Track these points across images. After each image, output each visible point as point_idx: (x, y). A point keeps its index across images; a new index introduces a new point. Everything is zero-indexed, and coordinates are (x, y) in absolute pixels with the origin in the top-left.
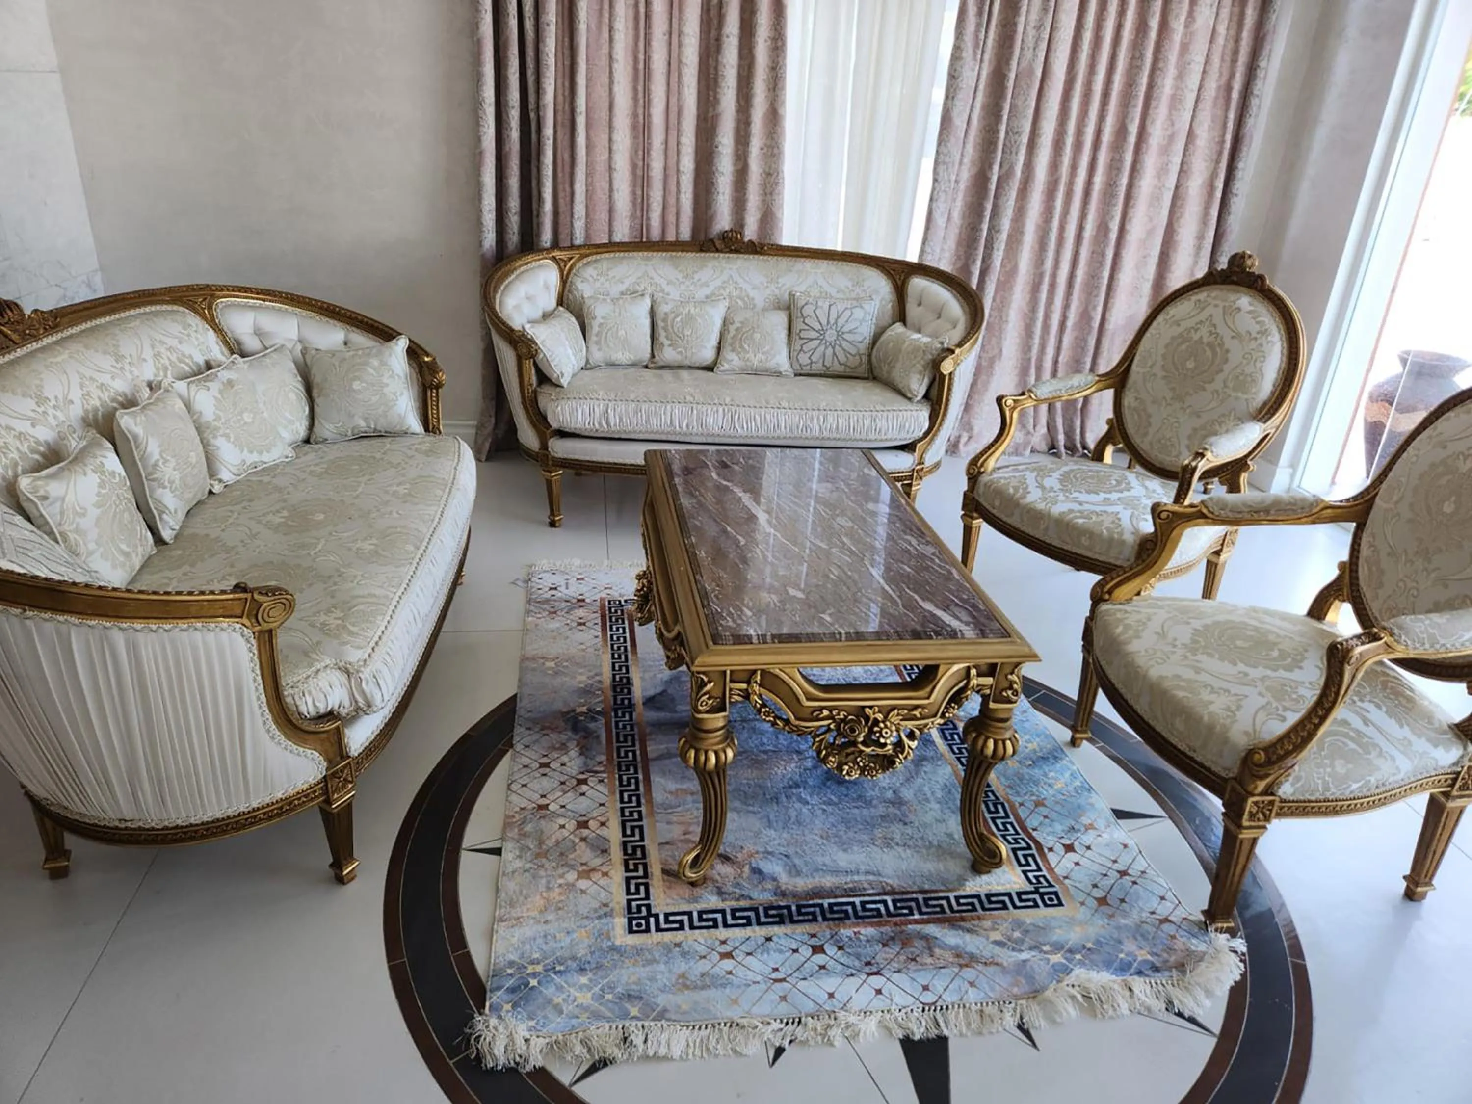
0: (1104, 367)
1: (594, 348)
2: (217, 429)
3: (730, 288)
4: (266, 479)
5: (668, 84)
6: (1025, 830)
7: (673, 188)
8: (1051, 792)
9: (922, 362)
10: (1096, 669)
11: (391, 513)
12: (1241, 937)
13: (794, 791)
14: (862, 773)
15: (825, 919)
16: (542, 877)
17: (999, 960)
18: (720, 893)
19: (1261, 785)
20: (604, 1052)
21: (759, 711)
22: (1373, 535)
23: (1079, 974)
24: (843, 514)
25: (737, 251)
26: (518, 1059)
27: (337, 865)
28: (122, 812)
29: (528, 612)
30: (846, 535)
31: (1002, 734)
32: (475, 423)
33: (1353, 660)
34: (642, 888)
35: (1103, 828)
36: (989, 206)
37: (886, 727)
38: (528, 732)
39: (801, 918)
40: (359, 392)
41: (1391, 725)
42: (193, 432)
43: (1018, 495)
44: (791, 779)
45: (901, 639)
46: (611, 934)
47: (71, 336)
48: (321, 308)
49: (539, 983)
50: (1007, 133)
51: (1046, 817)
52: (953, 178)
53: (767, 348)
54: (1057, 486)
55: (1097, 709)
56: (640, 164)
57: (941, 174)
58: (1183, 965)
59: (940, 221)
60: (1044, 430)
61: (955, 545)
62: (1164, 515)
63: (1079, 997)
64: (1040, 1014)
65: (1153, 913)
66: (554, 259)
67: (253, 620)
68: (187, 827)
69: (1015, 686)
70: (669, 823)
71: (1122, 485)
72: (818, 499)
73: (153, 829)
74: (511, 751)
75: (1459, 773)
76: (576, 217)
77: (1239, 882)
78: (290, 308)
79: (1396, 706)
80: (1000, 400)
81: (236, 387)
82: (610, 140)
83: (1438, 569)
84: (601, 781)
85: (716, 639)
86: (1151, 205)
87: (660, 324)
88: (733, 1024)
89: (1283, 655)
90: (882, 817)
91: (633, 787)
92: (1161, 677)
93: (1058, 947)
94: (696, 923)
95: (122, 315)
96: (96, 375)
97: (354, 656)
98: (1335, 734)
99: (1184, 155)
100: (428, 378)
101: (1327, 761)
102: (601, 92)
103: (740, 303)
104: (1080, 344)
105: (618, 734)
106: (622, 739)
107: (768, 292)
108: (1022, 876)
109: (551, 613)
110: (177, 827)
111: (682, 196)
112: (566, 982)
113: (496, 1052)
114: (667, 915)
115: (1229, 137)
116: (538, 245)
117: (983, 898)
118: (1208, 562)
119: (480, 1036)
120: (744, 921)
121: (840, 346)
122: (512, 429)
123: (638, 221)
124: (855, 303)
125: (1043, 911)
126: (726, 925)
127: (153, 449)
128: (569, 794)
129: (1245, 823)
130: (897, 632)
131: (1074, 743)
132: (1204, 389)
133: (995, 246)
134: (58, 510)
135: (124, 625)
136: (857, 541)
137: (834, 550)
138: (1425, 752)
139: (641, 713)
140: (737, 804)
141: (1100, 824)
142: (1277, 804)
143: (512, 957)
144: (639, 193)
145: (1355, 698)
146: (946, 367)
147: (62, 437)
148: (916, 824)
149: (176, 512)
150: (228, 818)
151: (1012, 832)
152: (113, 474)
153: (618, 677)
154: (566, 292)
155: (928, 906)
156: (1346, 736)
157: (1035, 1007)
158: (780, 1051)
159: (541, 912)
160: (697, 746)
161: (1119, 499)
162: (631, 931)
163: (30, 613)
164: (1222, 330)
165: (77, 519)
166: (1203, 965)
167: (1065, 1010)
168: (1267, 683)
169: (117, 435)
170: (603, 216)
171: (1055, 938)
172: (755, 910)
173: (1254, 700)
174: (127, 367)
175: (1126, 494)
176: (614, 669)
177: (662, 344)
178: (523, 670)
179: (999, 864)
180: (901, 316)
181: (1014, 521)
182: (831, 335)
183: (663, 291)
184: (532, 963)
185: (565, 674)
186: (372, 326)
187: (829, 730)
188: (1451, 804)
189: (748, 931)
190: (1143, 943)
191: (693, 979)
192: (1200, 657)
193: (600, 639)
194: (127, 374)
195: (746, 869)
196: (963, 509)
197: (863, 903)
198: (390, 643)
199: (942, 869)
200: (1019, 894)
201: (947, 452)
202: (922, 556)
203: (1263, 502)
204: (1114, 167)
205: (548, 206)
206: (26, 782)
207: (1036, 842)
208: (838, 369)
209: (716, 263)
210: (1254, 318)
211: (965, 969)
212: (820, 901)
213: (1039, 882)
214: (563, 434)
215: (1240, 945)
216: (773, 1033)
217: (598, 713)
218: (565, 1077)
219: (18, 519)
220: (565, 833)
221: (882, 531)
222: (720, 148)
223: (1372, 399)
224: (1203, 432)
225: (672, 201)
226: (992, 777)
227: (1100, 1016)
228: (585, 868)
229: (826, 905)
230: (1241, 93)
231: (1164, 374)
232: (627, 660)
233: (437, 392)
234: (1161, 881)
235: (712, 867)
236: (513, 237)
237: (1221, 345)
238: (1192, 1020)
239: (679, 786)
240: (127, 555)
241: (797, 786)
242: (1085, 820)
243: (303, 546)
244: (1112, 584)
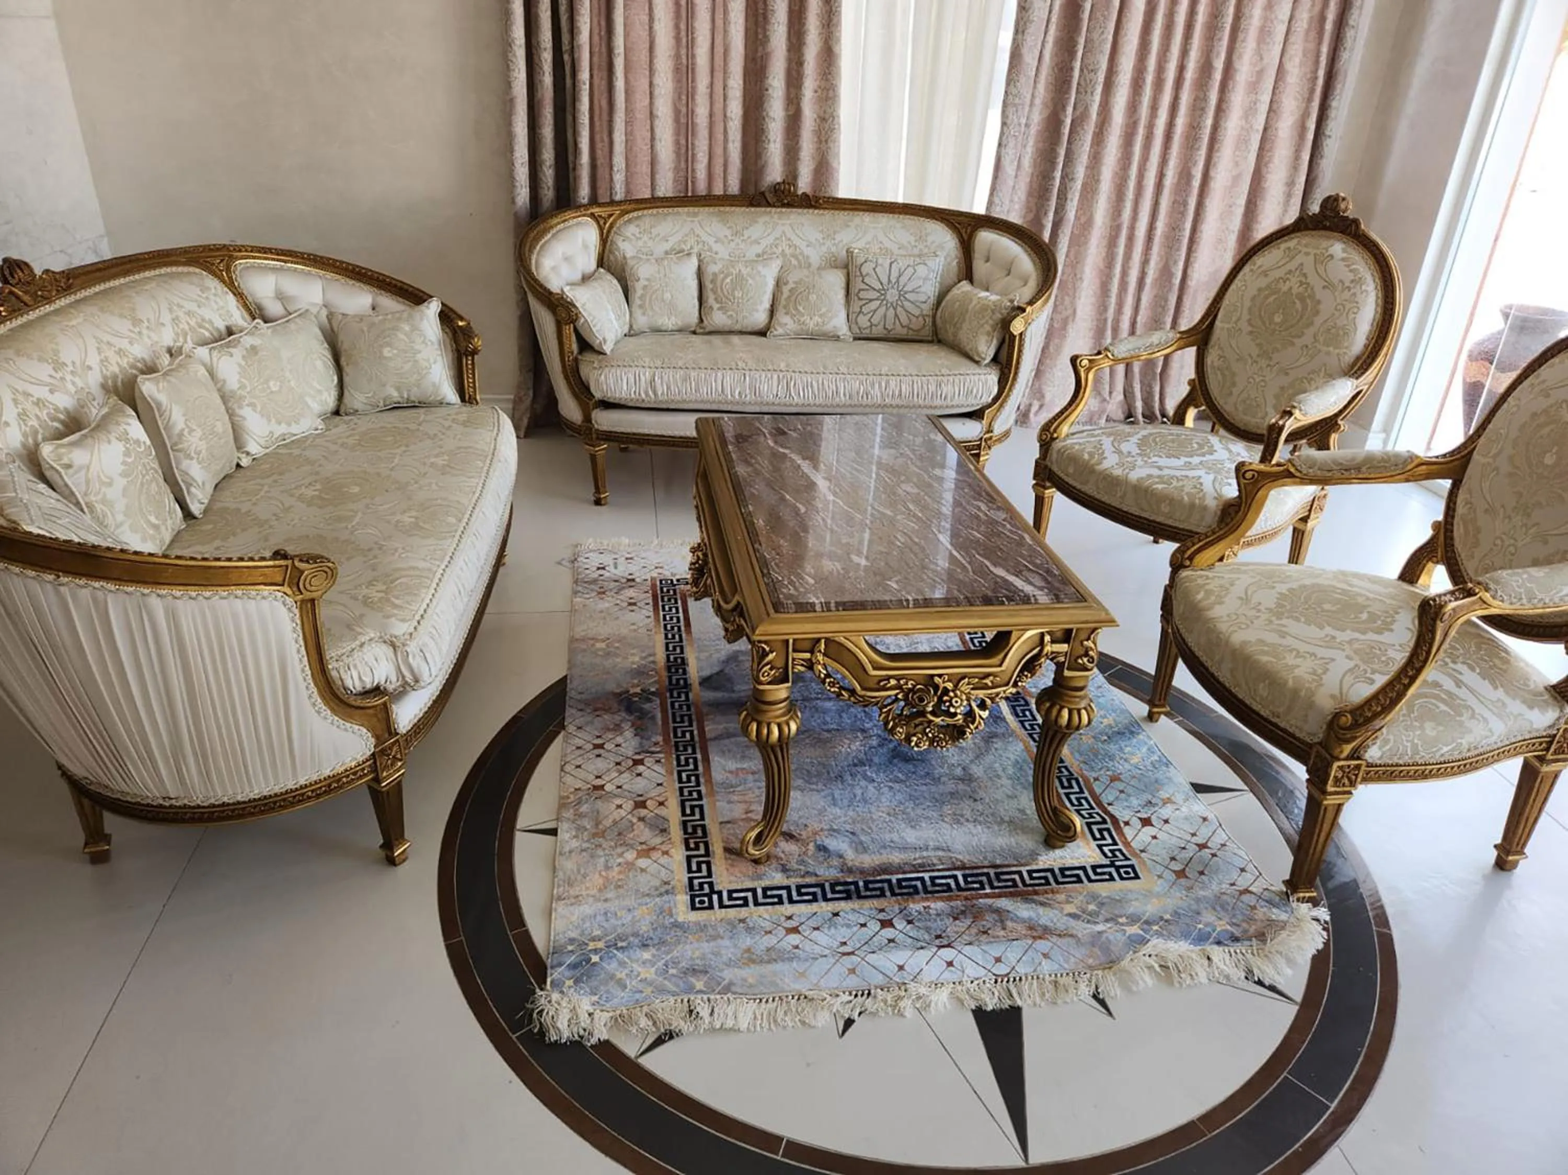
0: (1184, 325)
1: (638, 313)
2: (242, 398)
3: (784, 246)
4: (296, 452)
5: (713, 21)
6: (1100, 804)
7: (720, 137)
8: (1127, 766)
9: (991, 322)
10: (1175, 637)
11: (430, 484)
12: (1324, 906)
13: (859, 769)
14: (931, 744)
15: (893, 894)
16: (600, 857)
17: (1075, 932)
18: (785, 870)
19: (1347, 749)
20: (670, 1025)
21: (824, 682)
22: (1470, 492)
23: (1156, 944)
24: (908, 480)
25: (789, 205)
26: (582, 1032)
27: (388, 845)
28: (165, 789)
29: (575, 593)
30: (913, 502)
31: (1078, 703)
32: (512, 397)
33: (1446, 617)
34: (704, 867)
35: (1181, 802)
36: (1062, 152)
37: (956, 696)
38: (580, 713)
39: (868, 893)
40: (390, 359)
41: (1484, 687)
42: (219, 401)
43: (1093, 462)
44: (856, 757)
45: (971, 605)
46: (674, 911)
47: (85, 299)
48: (346, 269)
49: (601, 959)
50: (1082, 70)
51: (1122, 792)
52: (1023, 121)
53: (824, 310)
54: (1135, 451)
55: (1176, 682)
56: (684, 110)
57: (1011, 116)
58: (1263, 934)
59: (1009, 169)
60: (1121, 397)
61: (1026, 511)
62: (1249, 475)
63: (1156, 966)
64: (1116, 984)
65: (1233, 884)
66: (592, 216)
67: (295, 589)
68: (234, 804)
69: (1091, 653)
70: (729, 802)
71: (1205, 449)
72: (879, 464)
73: (199, 807)
74: (563, 733)
75: (1555, 736)
76: (615, 169)
77: (1322, 853)
78: (314, 271)
79: (1491, 667)
80: (1074, 360)
81: (260, 354)
82: (651, 84)
83: (1537, 524)
84: (658, 761)
85: (778, 607)
86: (1237, 148)
87: (708, 285)
88: (801, 997)
89: (1373, 617)
90: (952, 794)
91: (692, 767)
92: (1245, 643)
93: (1133, 919)
94: (761, 900)
95: (137, 277)
96: (114, 340)
97: (400, 629)
98: (1425, 696)
99: (1274, 93)
100: (464, 344)
101: (1417, 724)
102: (641, 33)
103: (794, 262)
104: (1159, 302)
105: (674, 715)
106: (678, 719)
107: (824, 249)
108: (1098, 850)
109: (599, 593)
110: (223, 804)
111: (730, 145)
112: (629, 958)
113: (559, 1025)
114: (730, 892)
115: (1321, 73)
116: (575, 201)
117: (1057, 871)
118: (1295, 529)
119: (542, 1011)
120: (810, 897)
121: (902, 307)
122: (552, 401)
123: (682, 174)
124: (918, 260)
125: (1119, 884)
126: (791, 901)
127: (177, 418)
128: (626, 775)
129: (1330, 789)
130: (966, 597)
131: (1151, 717)
132: (1293, 344)
133: (1069, 196)
134: (83, 480)
135: (164, 592)
136: (924, 508)
137: (899, 517)
138: (1520, 715)
139: (697, 693)
140: (799, 782)
141: (1179, 798)
142: (1363, 768)
143: (573, 935)
144: (683, 142)
145: (1448, 660)
146: (1017, 326)
147: (81, 405)
148: (987, 800)
149: (203, 484)
150: (276, 795)
151: (1087, 806)
152: (137, 442)
153: (672, 657)
154: (607, 252)
155: (999, 880)
156: (1437, 697)
157: (1110, 977)
158: (849, 1023)
159: (600, 890)
160: (760, 719)
161: (1201, 463)
162: (693, 908)
163: (64, 580)
164: (1313, 279)
165: (103, 489)
166: (1284, 934)
167: (1142, 979)
168: (1356, 646)
169: (138, 402)
170: (645, 169)
171: (1131, 910)
172: (822, 886)
173: (1341, 663)
174: (145, 332)
175: (1208, 457)
176: (667, 649)
177: (711, 308)
178: (572, 652)
179: (1072, 838)
180: (967, 273)
181: (1089, 489)
182: (892, 295)
183: (710, 250)
184: (593, 939)
185: (617, 655)
186: (401, 289)
187: (897, 700)
188: (1545, 769)
189: (814, 907)
190: (1222, 914)
191: (759, 952)
192: (1284, 621)
193: (652, 619)
194: (146, 339)
195: (811, 846)
196: (1034, 478)
197: (932, 879)
198: (435, 617)
199: (1014, 844)
200: (1094, 868)
201: (1016, 422)
202: (992, 522)
203: (1353, 459)
204: (1198, 107)
205: (585, 158)
206: (64, 761)
207: (1112, 817)
208: (901, 331)
209: (767, 218)
210: (1348, 266)
211: (1039, 941)
212: (887, 877)
213: (1115, 856)
214: (607, 405)
215: (1323, 913)
216: (842, 1005)
217: (653, 693)
218: (630, 1049)
219: (42, 487)
220: (623, 813)
221: (948, 497)
222: (770, 91)
223: (1471, 358)
224: (1291, 391)
225: (719, 151)
226: (1065, 751)
227: (1177, 985)
228: (644, 847)
229: (894, 881)
230: (1335, 23)
231: (1250, 329)
232: (681, 640)
233: (473, 360)
234: (1242, 854)
235: (776, 845)
236: (548, 193)
237: (1312, 296)
238: (1272, 988)
239: (739, 766)
240: (156, 527)
241: (862, 764)
242: (1164, 794)
243: (339, 519)
244: (1193, 549)
